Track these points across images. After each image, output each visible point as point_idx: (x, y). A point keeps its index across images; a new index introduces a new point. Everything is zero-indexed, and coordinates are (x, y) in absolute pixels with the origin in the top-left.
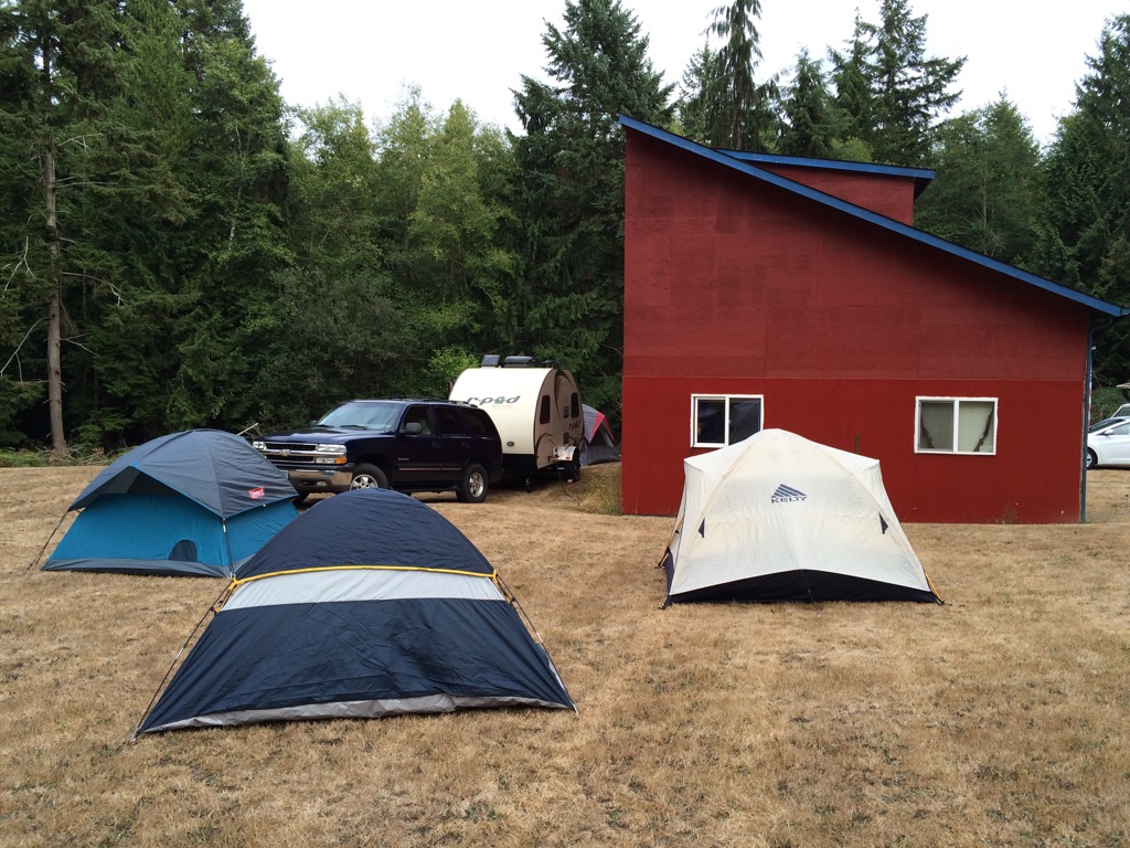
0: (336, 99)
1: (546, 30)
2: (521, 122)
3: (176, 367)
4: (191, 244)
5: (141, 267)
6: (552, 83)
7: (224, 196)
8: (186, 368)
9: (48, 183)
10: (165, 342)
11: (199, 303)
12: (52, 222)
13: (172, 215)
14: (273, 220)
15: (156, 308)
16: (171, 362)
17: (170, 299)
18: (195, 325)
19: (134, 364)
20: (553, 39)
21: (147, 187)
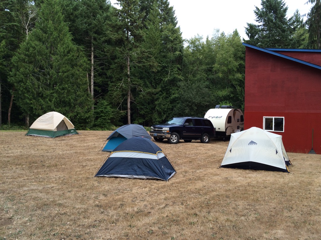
0: (197, 35)
1: (255, 9)
2: (247, 36)
3: (155, 107)
4: (159, 76)
5: (148, 83)
6: (257, 24)
7: (167, 64)
8: (157, 108)
9: (128, 64)
10: (153, 101)
11: (160, 91)
12: (129, 73)
13: (154, 70)
14: (179, 69)
15: (150, 93)
16: (154, 106)
17: (154, 90)
18: (159, 97)
19: (145, 106)
20: (257, 11)
21: (149, 63)
